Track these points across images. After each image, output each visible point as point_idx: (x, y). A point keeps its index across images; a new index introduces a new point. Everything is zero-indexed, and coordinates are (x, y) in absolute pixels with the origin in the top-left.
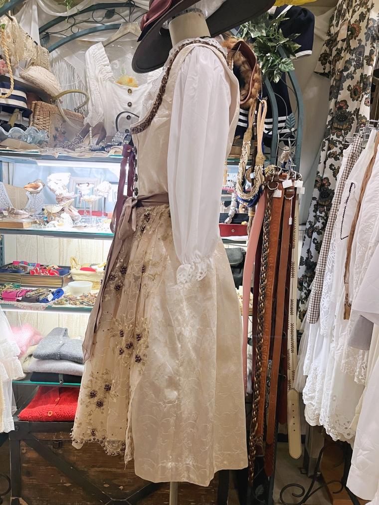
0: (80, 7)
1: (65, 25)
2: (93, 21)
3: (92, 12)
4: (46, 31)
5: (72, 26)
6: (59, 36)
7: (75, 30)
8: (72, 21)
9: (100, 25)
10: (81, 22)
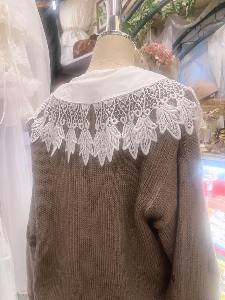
0: (203, 15)
1: (194, 32)
2: (216, 21)
3: (214, 14)
4: (180, 43)
5: (198, 32)
6: (189, 43)
7: (201, 34)
8: (199, 27)
9: (222, 22)
10: (207, 25)
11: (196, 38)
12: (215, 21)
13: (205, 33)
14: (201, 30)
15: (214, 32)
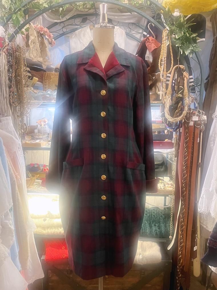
0: (68, 17)
1: (59, 27)
6: (56, 34)
7: (65, 30)
9: (79, 27)
10: (68, 25)
11: (61, 32)
12: (74, 24)
13: (67, 30)
14: (64, 27)
15: (75, 31)
